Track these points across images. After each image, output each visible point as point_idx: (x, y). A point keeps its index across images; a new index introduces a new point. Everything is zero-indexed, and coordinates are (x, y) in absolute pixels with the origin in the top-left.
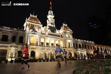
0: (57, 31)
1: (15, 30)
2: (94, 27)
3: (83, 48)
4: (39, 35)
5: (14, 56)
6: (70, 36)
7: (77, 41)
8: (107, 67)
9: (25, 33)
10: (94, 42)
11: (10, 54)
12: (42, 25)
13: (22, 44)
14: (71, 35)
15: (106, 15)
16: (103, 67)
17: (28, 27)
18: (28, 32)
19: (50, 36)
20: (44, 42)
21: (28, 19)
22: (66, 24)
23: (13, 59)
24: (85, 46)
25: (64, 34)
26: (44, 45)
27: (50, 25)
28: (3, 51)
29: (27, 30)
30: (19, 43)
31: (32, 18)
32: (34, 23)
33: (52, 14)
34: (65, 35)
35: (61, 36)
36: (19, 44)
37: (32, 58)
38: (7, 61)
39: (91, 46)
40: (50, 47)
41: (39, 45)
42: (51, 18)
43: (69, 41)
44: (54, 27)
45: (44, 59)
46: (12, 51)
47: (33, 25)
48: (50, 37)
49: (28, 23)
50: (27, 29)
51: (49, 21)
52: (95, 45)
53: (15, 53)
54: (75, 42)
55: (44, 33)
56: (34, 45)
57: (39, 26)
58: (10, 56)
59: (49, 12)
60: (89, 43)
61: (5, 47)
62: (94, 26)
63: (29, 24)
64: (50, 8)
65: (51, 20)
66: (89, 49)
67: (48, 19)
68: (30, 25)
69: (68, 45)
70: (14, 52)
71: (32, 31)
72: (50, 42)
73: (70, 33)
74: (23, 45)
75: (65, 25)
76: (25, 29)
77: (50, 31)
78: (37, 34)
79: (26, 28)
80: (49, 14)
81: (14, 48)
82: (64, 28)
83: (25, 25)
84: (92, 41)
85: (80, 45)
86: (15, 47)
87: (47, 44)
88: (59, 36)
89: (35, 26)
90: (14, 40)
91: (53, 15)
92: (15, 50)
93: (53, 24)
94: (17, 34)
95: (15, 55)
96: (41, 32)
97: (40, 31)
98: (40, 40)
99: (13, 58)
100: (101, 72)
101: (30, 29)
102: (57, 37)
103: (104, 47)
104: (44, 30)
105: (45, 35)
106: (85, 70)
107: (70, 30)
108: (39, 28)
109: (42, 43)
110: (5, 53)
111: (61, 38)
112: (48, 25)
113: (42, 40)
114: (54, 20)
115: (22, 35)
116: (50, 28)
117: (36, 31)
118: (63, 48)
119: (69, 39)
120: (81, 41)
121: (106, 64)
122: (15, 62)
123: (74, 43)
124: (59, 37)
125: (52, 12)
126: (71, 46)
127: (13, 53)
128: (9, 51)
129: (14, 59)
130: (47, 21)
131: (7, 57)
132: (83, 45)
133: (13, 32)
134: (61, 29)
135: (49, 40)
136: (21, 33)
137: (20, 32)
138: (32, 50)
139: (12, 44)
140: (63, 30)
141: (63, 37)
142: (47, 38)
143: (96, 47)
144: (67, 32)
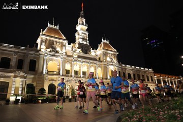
0: (92, 51)
1: (22, 50)
2: (153, 46)
3: (135, 79)
4: (62, 57)
5: (20, 92)
6: (113, 59)
7: (125, 68)
8: (172, 112)
9: (40, 54)
10: (153, 70)
11: (13, 89)
12: (66, 42)
13: (34, 73)
14: (114, 57)
15: (172, 26)
16: (166, 112)
17: (43, 44)
18: (43, 53)
19: (80, 59)
20: (71, 69)
21: (44, 32)
22: (107, 40)
23: (18, 98)
24: (139, 75)
25: (103, 57)
26: (70, 75)
27: (81, 42)
29: (42, 50)
30: (29, 70)
31: (51, 30)
32: (55, 37)
33: (84, 23)
34: (105, 58)
35: (98, 59)
36: (30, 72)
37: (50, 96)
38: (8, 100)
39: (148, 77)
40: (80, 77)
41: (63, 75)
42: (82, 29)
43: (112, 68)
44: (87, 44)
45: (70, 97)
46: (17, 84)
47: (53, 41)
48: (80, 61)
49: (44, 38)
50: (43, 48)
51: (79, 35)
52: (153, 74)
53: (22, 88)
54: (122, 69)
55: (71, 54)
56: (53, 74)
57: (62, 43)
58: (13, 92)
59: (79, 20)
60: (145, 72)
61: (5, 77)
62: (153, 43)
63: (46, 39)
64: (81, 13)
65: (83, 33)
67: (77, 31)
68: (48, 41)
69: (111, 75)
70: (20, 86)
71: (50, 51)
72: (80, 69)
73: (114, 55)
74: (35, 75)
75: (105, 41)
76: (38, 48)
77: (81, 52)
78: (59, 56)
79: (40, 47)
80: (80, 24)
81: (21, 79)
82: (104, 47)
83: (39, 41)
84: (149, 68)
85: (129, 75)
86: (21, 77)
87: (76, 72)
88: (95, 59)
89: (55, 43)
90: (20, 66)
91: (86, 25)
92: (23, 82)
93: (86, 40)
94: (25, 55)
95: (22, 90)
96: (66, 53)
97: (64, 51)
98: (64, 66)
99: (19, 95)
100: (163, 119)
101: (47, 48)
102: (91, 61)
103: (168, 77)
104: (71, 49)
105: (72, 58)
106: (137, 117)
107: (113, 49)
108: (63, 46)
109: (68, 72)
110: (4, 87)
111: (98, 63)
112: (77, 41)
113: (68, 67)
114: (87, 33)
115: (34, 57)
116: (81, 46)
117: (57, 52)
118: (103, 79)
119: (112, 65)
120: (131, 68)
121: (171, 106)
122: (22, 102)
123: (119, 72)
124: (95, 62)
125: (84, 20)
127: (18, 88)
128: (12, 84)
129: (20, 98)
130: (76, 35)
131: (8, 95)
132: (134, 75)
133: (18, 52)
134: (99, 48)
135: (78, 66)
136: (32, 54)
137: (31, 52)
138: (51, 82)
139: (17, 73)
140: (103, 50)
141: (101, 62)
142: (75, 62)
143: (155, 77)
144: (109, 54)
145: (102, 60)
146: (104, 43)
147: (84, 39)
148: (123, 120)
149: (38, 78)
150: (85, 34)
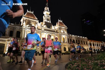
0: (52, 26)
1: (12, 25)
2: (88, 24)
3: (77, 43)
6: (65, 31)
7: (71, 37)
8: (96, 62)
9: (22, 28)
10: (87, 38)
11: (7, 48)
12: (38, 21)
13: (19, 38)
15: (99, 13)
17: (25, 22)
18: (24, 28)
19: (46, 31)
21: (25, 15)
24: (79, 41)
27: (46, 21)
28: (1, 45)
29: (24, 26)
30: (16, 37)
31: (29, 14)
32: (31, 18)
33: (48, 10)
34: (60, 31)
35: (56, 31)
39: (84, 42)
42: (47, 14)
43: (64, 36)
44: (49, 23)
45: (40, 53)
49: (25, 18)
52: (87, 40)
54: (69, 37)
55: (40, 28)
57: (35, 22)
59: (45, 9)
60: (83, 39)
61: (2, 41)
63: (26, 19)
64: (47, 4)
65: (47, 16)
66: (82, 44)
67: (44, 15)
68: (27, 21)
69: (63, 40)
71: (28, 26)
73: (65, 29)
74: (20, 40)
75: (60, 21)
77: (46, 27)
79: (23, 24)
80: (45, 11)
82: (60, 24)
83: (22, 20)
84: (85, 37)
85: (74, 40)
88: (54, 31)
89: (31, 22)
90: (11, 34)
91: (49, 12)
93: (49, 20)
94: (14, 28)
96: (38, 28)
97: (36, 26)
101: (27, 24)
102: (52, 32)
103: (96, 42)
104: (40, 25)
105: (41, 31)
107: (65, 26)
108: (36, 23)
110: (2, 46)
111: (56, 33)
112: (44, 21)
114: (50, 16)
115: (19, 30)
116: (46, 24)
119: (64, 35)
120: (75, 37)
121: (96, 58)
123: (68, 39)
124: (54, 33)
125: (48, 9)
126: (65, 41)
128: (7, 45)
130: (44, 17)
131: (4, 51)
132: (76, 40)
133: (10, 27)
134: (56, 25)
135: (45, 35)
137: (17, 27)
139: (9, 39)
140: (59, 26)
141: (58, 33)
142: (43, 33)
143: (88, 42)
144: (62, 28)
145: (58, 32)
146: (60, 22)
147: (48, 20)
148: (69, 66)
149: (22, 41)
150: (48, 17)
